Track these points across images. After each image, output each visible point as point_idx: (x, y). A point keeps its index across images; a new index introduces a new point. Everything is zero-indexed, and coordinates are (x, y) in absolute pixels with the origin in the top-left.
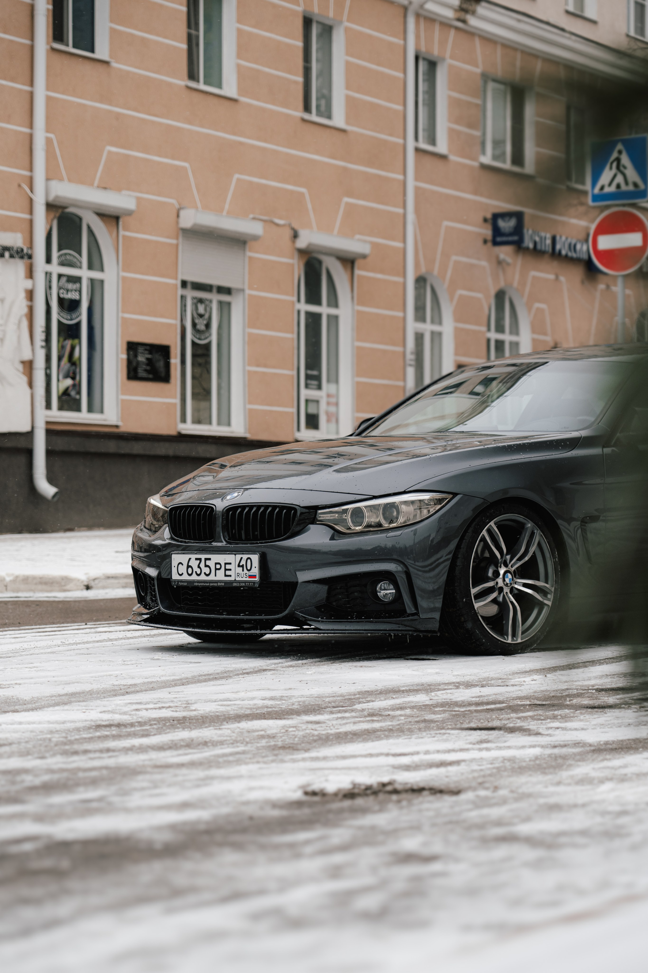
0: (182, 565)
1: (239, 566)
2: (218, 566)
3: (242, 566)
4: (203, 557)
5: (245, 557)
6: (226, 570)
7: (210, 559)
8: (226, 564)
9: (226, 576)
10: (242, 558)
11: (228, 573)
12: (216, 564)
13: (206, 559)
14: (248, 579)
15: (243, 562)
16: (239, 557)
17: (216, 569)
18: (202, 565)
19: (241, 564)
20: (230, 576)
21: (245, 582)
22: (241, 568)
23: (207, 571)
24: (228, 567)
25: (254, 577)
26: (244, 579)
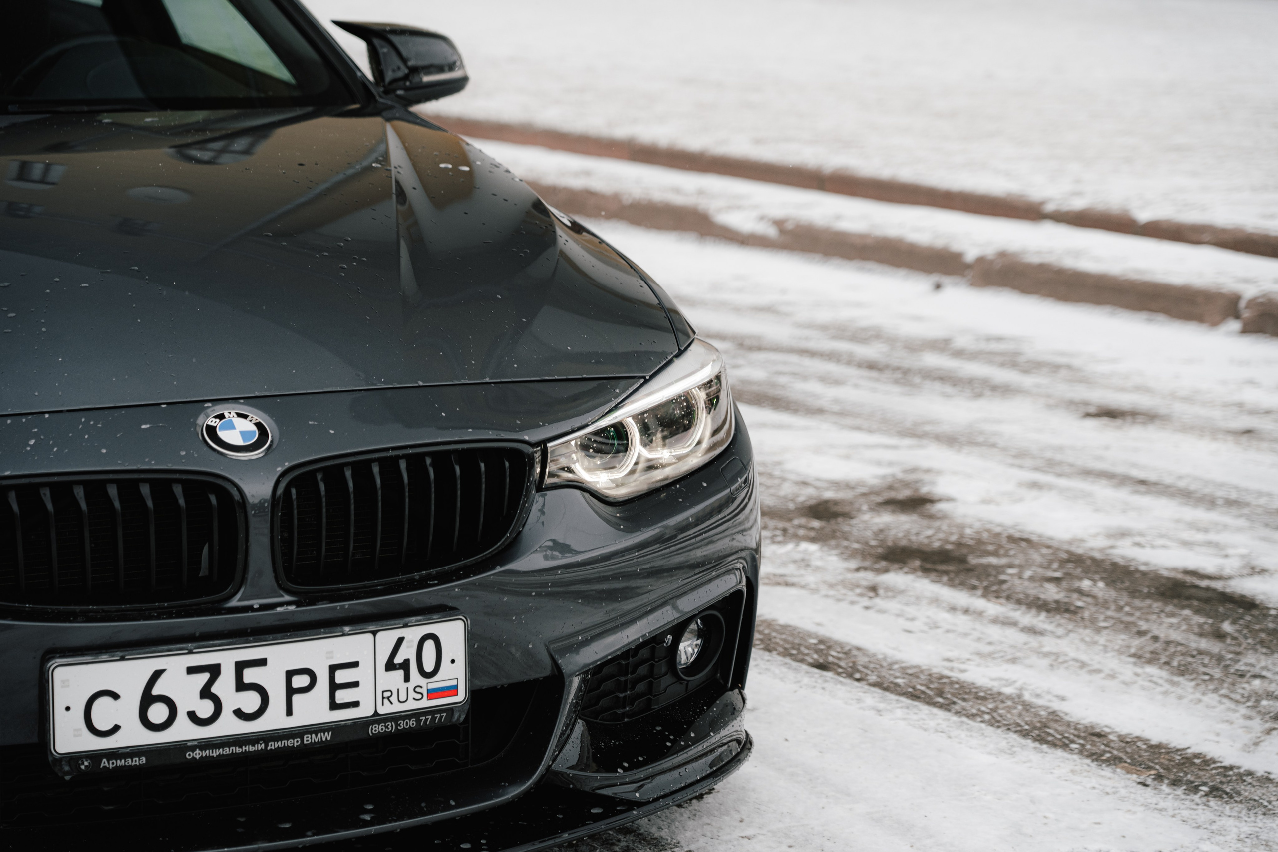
0: (115, 696)
1: (390, 666)
2: (300, 681)
3: (405, 666)
4: (227, 659)
5: (413, 634)
6: (334, 687)
7: (262, 662)
8: (333, 669)
9: (334, 706)
10: (400, 641)
11: (342, 696)
12: (290, 674)
13: (240, 667)
14: (425, 703)
15: (407, 652)
16: (387, 639)
17: (291, 692)
18: (224, 687)
19: (398, 660)
20: (356, 704)
21: (416, 714)
22: (400, 673)
23: (251, 703)
24: (342, 677)
25: (453, 691)
26: (411, 705)
